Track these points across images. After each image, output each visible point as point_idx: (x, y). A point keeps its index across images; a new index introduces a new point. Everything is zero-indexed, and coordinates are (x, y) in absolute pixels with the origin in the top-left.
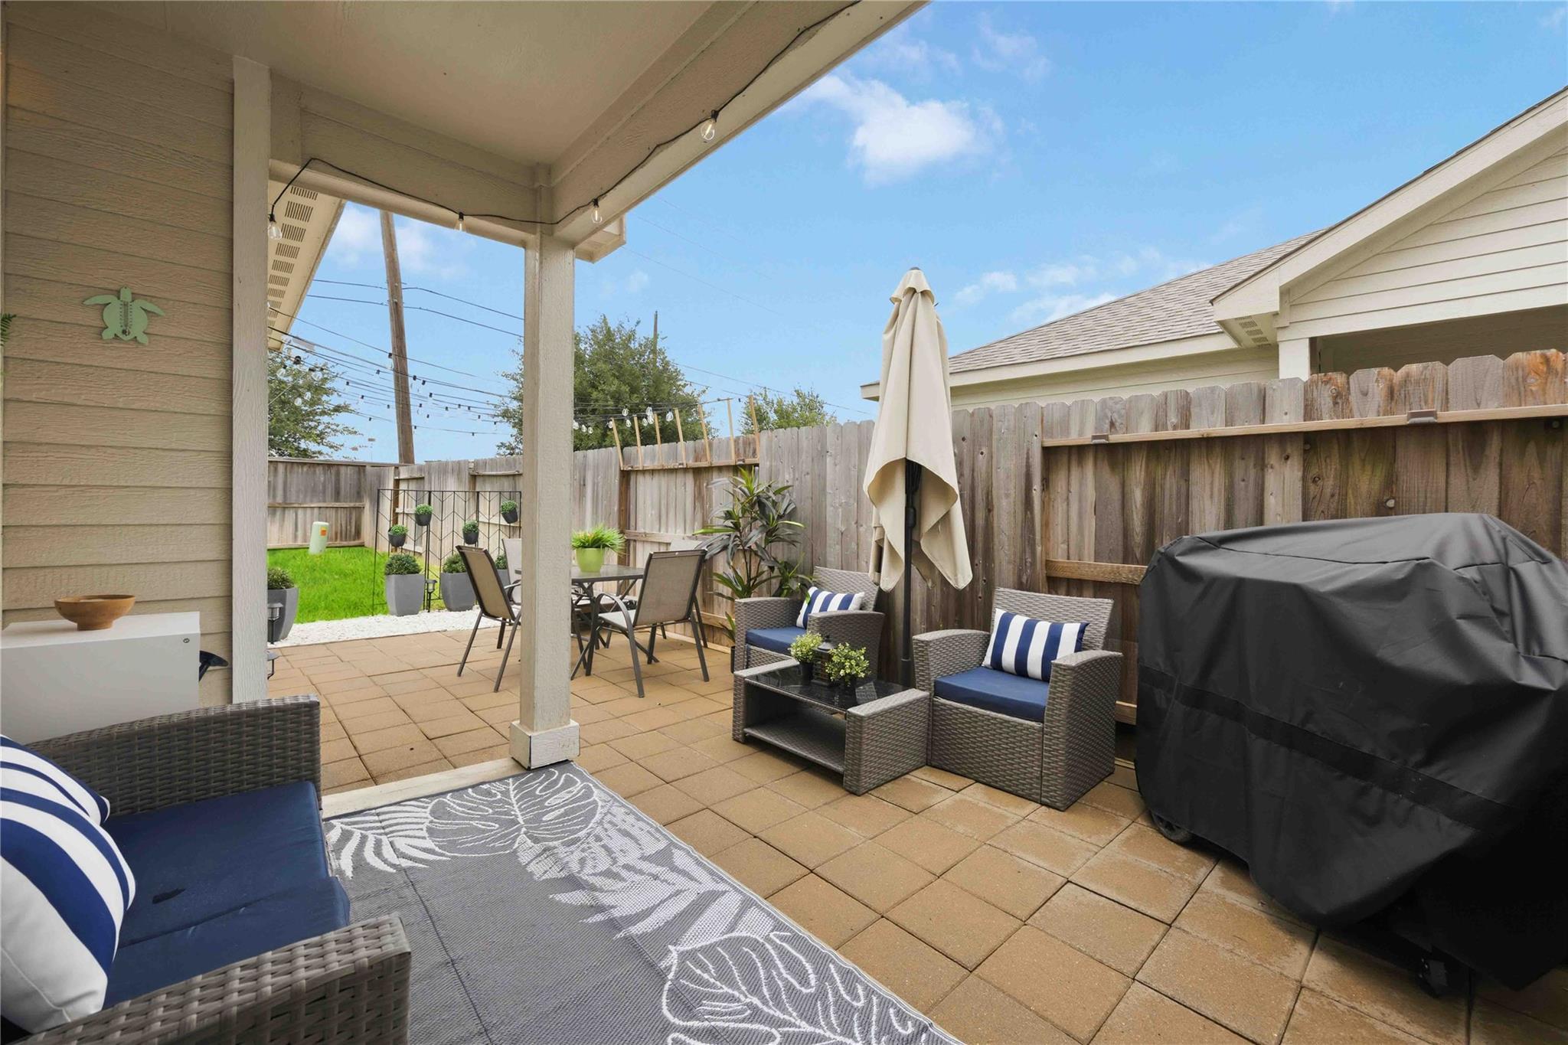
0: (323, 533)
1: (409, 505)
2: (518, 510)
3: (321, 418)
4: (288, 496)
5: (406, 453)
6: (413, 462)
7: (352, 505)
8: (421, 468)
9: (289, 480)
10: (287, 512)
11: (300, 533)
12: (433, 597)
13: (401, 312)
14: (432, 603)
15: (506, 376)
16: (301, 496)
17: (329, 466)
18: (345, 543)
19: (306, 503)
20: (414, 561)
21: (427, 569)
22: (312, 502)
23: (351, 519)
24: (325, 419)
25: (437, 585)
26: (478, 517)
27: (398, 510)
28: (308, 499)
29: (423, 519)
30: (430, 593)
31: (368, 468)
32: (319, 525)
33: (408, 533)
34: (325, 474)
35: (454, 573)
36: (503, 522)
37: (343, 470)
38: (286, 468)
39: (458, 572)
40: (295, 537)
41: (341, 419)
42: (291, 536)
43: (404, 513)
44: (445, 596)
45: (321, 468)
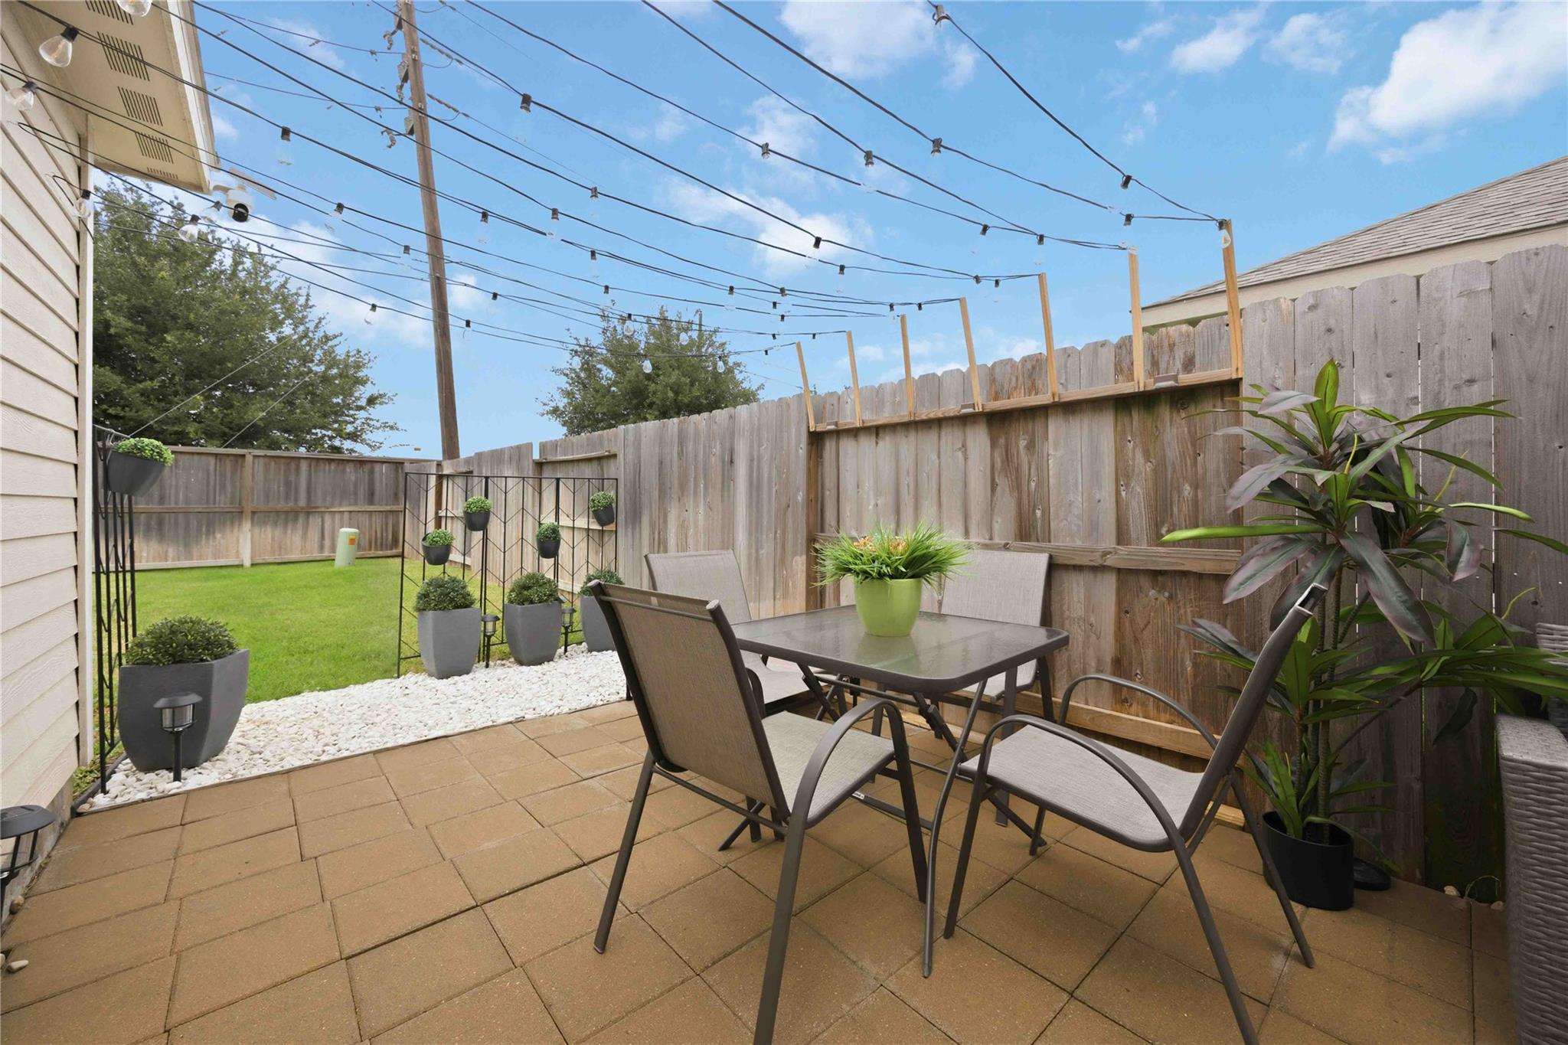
0: (352, 541)
1: (455, 504)
2: (614, 505)
3: (357, 413)
4: (313, 498)
5: (451, 446)
6: (458, 457)
7: (388, 508)
8: (468, 461)
9: (313, 479)
10: (311, 518)
11: (327, 543)
12: (493, 640)
13: (445, 289)
14: (493, 648)
15: (555, 371)
16: (329, 499)
17: (361, 462)
18: (380, 553)
19: (335, 507)
20: (464, 588)
21: (484, 599)
22: (340, 505)
23: (387, 524)
24: (362, 414)
25: (499, 624)
26: (557, 519)
27: (442, 513)
28: (337, 502)
29: (476, 520)
30: (489, 637)
31: (407, 465)
32: (346, 532)
33: (454, 543)
34: (356, 472)
35: (526, 605)
36: (595, 526)
37: (377, 467)
38: (310, 466)
39: (532, 602)
40: (322, 548)
41: (377, 412)
42: (316, 546)
43: (446, 517)
44: (511, 638)
45: (352, 465)
